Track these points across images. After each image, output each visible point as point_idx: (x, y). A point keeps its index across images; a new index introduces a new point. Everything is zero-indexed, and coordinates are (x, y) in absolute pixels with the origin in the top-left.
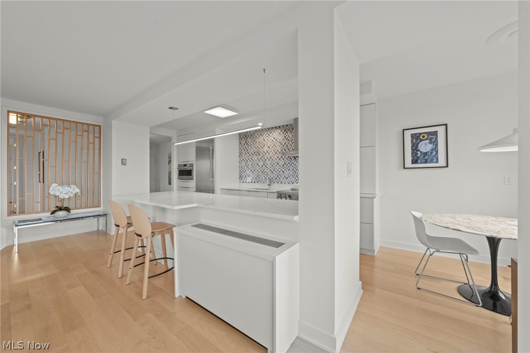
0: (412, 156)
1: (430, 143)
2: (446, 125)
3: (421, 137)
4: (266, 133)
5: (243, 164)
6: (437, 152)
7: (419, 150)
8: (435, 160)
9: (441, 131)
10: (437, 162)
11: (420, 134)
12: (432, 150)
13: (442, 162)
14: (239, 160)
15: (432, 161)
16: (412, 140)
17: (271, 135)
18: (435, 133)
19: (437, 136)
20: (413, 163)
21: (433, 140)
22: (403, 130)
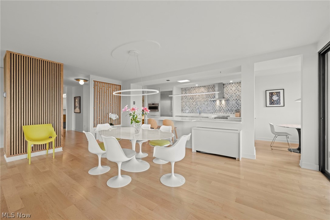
0: (270, 102)
1: (277, 96)
2: (284, 89)
3: (273, 94)
4: (197, 89)
5: (184, 104)
6: (280, 100)
7: (272, 99)
8: (279, 103)
9: (281, 92)
10: (280, 104)
11: (273, 92)
12: (278, 99)
13: (282, 104)
14: (181, 101)
15: (278, 104)
16: (270, 95)
17: (200, 90)
18: (279, 93)
19: (280, 94)
20: (270, 105)
21: (278, 95)
22: (266, 91)
